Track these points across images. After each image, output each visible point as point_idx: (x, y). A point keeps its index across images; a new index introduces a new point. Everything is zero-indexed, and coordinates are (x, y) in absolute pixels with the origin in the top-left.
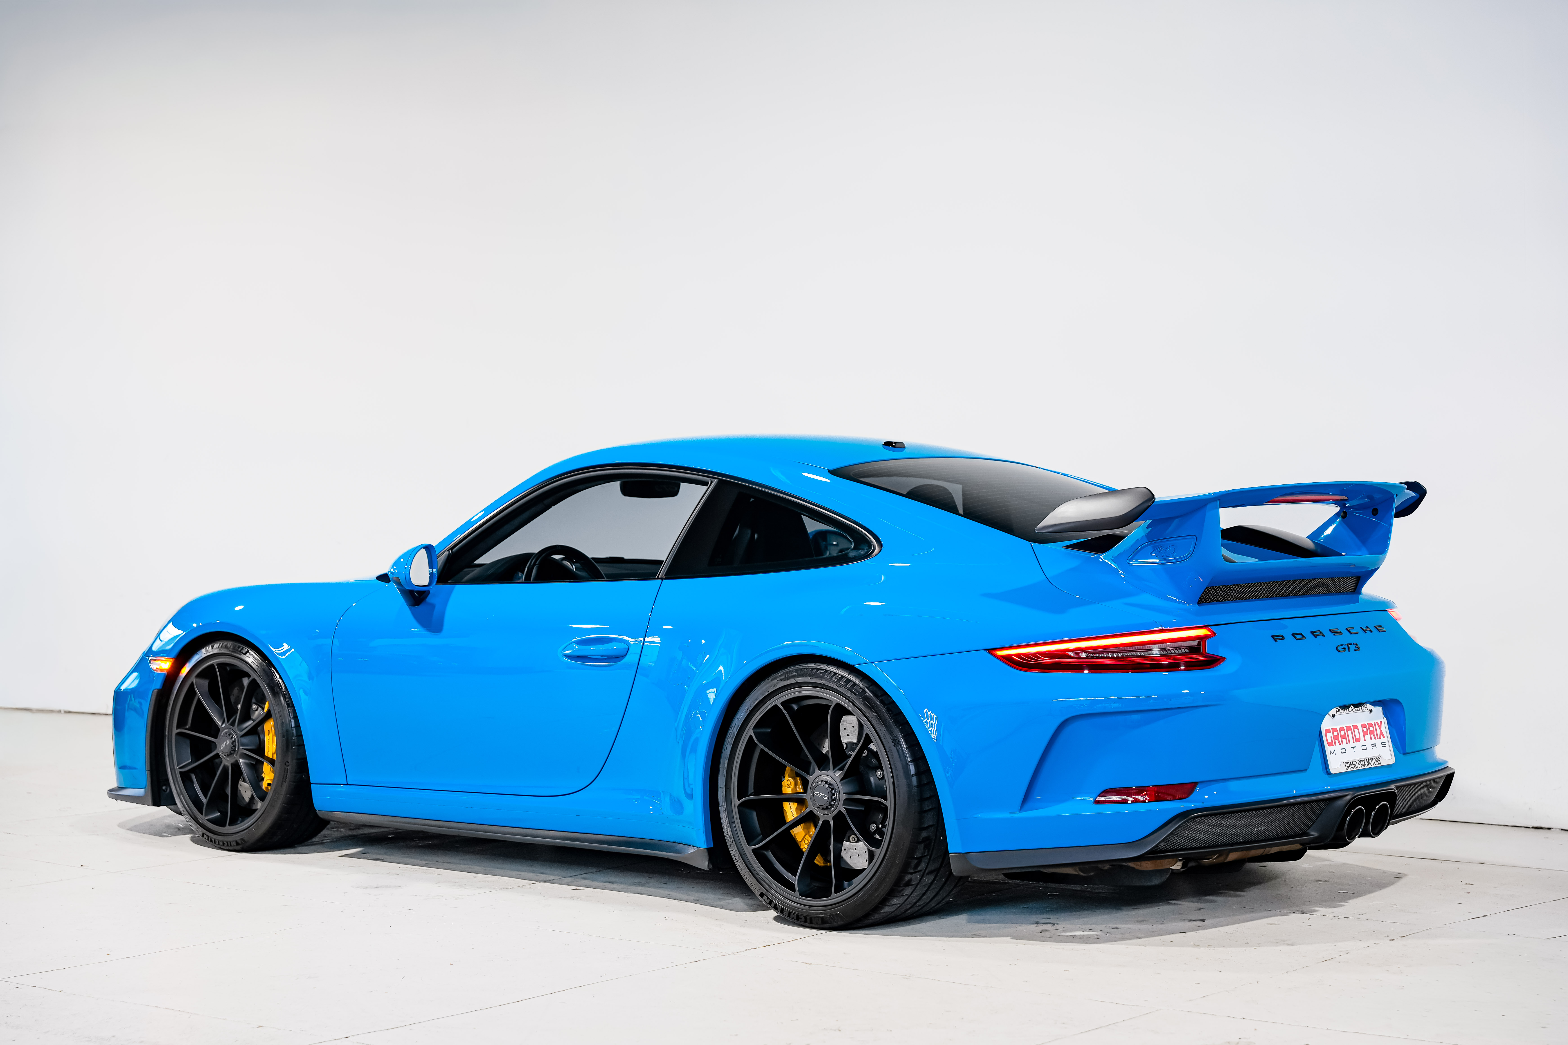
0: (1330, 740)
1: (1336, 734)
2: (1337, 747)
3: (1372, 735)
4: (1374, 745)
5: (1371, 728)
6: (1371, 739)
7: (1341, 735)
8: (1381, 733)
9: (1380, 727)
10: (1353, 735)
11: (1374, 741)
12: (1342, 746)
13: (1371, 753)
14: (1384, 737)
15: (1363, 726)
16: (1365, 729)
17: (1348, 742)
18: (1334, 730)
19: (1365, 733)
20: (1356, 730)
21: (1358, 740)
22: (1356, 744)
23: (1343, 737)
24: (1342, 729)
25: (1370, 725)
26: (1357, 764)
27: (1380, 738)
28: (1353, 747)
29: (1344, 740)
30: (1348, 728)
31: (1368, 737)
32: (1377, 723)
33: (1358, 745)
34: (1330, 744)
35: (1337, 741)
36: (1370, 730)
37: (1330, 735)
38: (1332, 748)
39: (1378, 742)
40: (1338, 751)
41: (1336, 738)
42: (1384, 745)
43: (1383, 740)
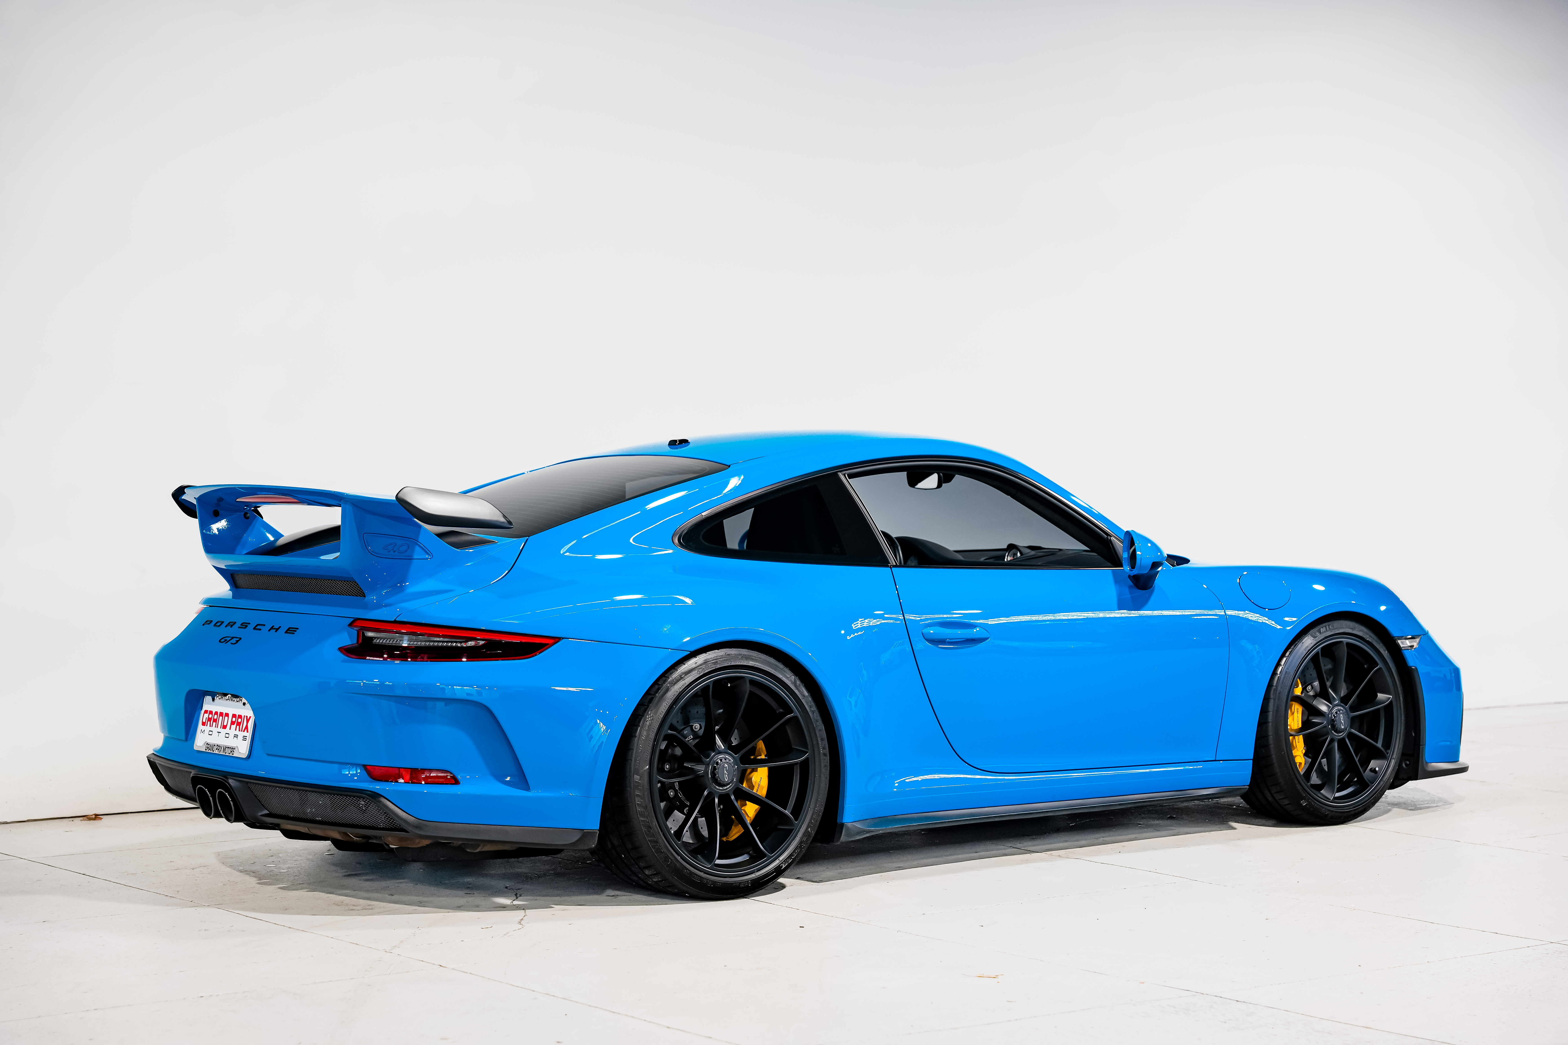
0: (204, 721)
1: (210, 716)
2: (207, 728)
3: (238, 727)
4: (236, 736)
5: (239, 720)
6: (236, 730)
7: (213, 719)
8: (247, 727)
9: (248, 721)
10: (223, 721)
11: (237, 732)
12: (211, 729)
13: (230, 742)
14: (247, 732)
15: (234, 716)
16: (234, 719)
17: (217, 726)
18: (211, 712)
19: (233, 723)
20: (226, 718)
21: (225, 727)
22: (222, 730)
23: (215, 721)
24: (216, 713)
25: (240, 717)
26: (215, 748)
27: (244, 731)
28: (219, 732)
29: (214, 723)
30: (221, 714)
31: (234, 727)
32: (247, 717)
33: (223, 731)
34: (204, 724)
35: (209, 722)
36: (237, 720)
37: (206, 715)
38: (203, 728)
39: (241, 734)
40: (207, 732)
41: (209, 719)
42: (245, 738)
43: (245, 733)
